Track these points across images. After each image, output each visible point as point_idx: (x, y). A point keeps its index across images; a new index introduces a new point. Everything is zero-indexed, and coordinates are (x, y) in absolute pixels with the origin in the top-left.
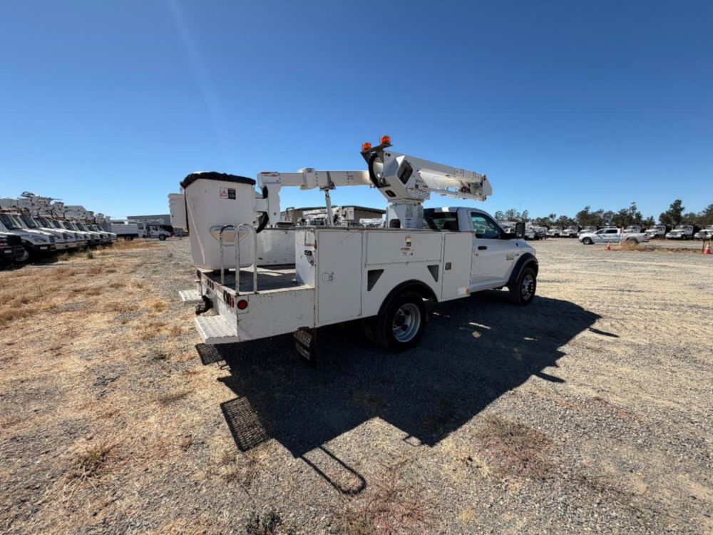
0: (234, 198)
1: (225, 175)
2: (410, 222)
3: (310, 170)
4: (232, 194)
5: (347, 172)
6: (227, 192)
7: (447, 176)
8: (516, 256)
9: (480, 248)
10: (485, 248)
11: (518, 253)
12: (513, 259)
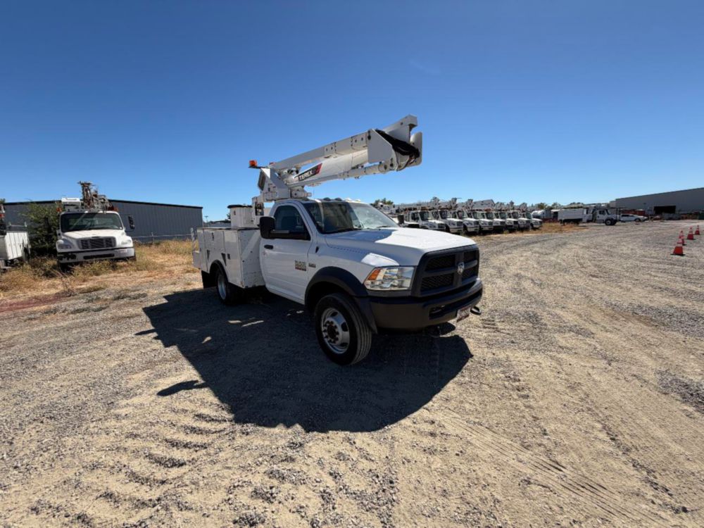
8: (309, 266)
9: (267, 247)
10: (272, 247)
11: (314, 263)
12: (306, 270)
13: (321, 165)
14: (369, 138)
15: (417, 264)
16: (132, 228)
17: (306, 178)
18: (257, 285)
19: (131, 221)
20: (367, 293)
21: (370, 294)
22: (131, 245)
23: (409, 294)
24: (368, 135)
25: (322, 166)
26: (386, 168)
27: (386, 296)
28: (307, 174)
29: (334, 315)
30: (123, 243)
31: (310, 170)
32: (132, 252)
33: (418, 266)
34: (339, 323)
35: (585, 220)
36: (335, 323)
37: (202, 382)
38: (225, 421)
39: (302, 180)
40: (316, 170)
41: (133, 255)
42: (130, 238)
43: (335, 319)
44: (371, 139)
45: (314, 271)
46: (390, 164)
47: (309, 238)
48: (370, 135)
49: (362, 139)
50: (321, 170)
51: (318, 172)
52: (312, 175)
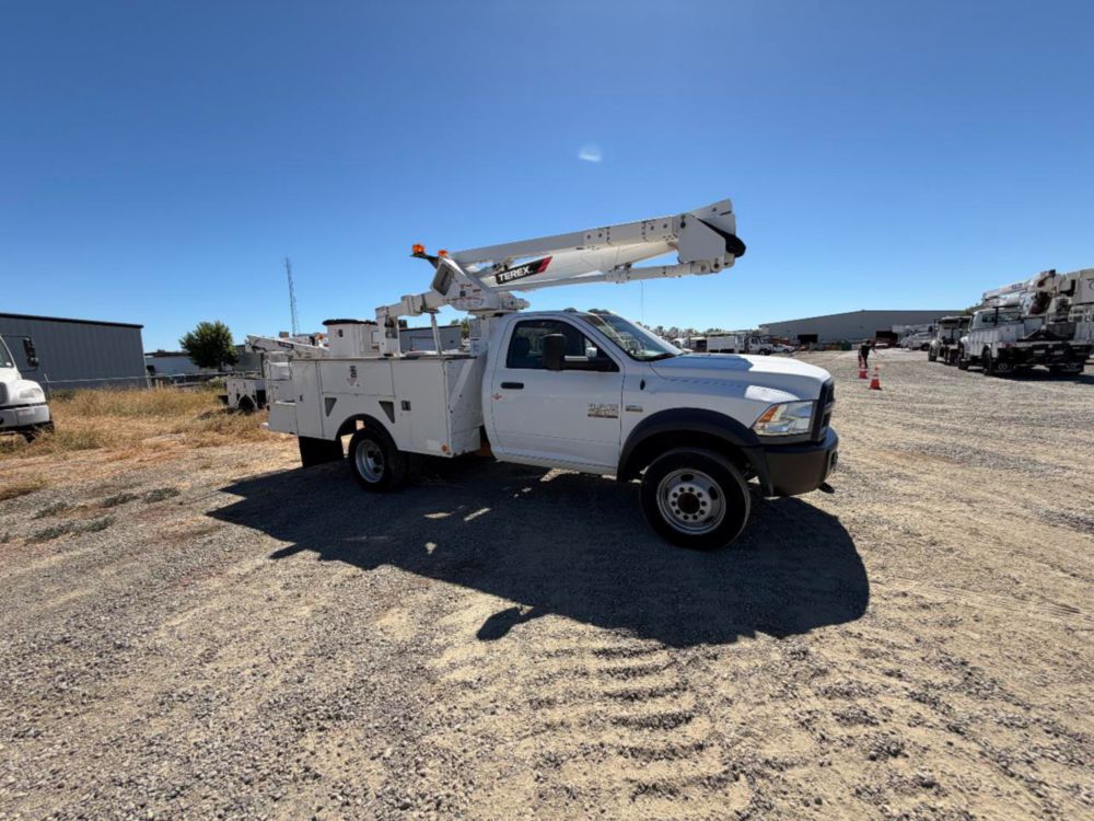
2: (477, 342)
8: (628, 410)
9: (506, 386)
10: (520, 386)
11: (638, 405)
12: (616, 417)
13: (550, 258)
14: (683, 225)
15: (817, 398)
16: (34, 364)
17: (514, 278)
18: (467, 451)
19: (29, 349)
20: (758, 441)
21: (763, 441)
22: (41, 398)
23: (808, 438)
24: (680, 221)
25: (552, 260)
26: (703, 268)
27: (787, 442)
28: (518, 272)
29: (687, 478)
30: (23, 396)
31: (525, 266)
32: (44, 414)
33: (819, 401)
34: (704, 488)
35: (737, 350)
36: (697, 490)
37: (528, 608)
38: (655, 650)
39: (505, 281)
40: (536, 267)
41: (47, 419)
42: (34, 385)
43: (694, 483)
44: (686, 228)
45: (639, 417)
46: (713, 264)
47: (615, 368)
48: (685, 221)
49: (665, 226)
50: (550, 267)
51: (543, 270)
52: (527, 275)
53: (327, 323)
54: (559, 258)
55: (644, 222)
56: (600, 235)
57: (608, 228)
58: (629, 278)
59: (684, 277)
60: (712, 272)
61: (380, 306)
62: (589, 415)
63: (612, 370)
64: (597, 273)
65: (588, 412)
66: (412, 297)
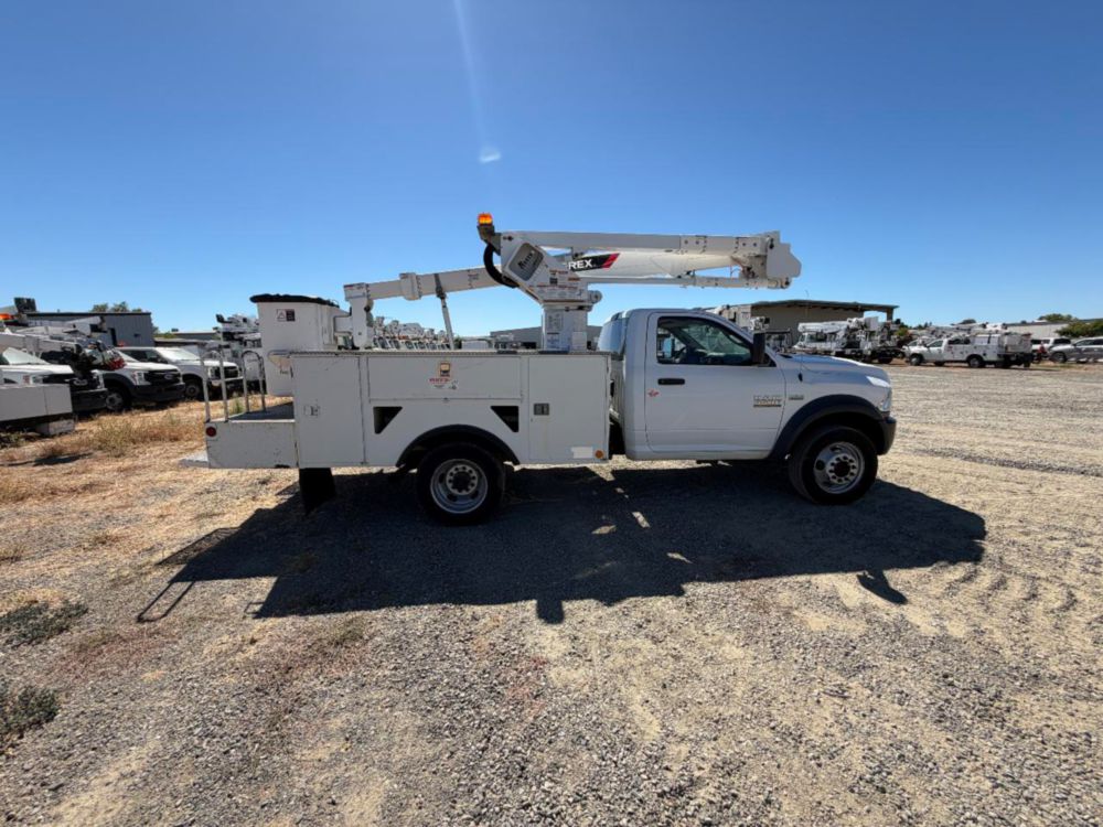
0: (294, 320)
1: (278, 295)
2: (556, 337)
3: (404, 276)
4: (290, 316)
5: (469, 271)
6: (285, 313)
7: (668, 251)
8: (792, 399)
9: (663, 382)
10: (681, 382)
11: (799, 394)
12: (779, 406)
13: (617, 255)
14: (771, 247)
17: (573, 270)
24: (769, 243)
25: (621, 256)
28: (579, 264)
31: (587, 259)
40: (600, 262)
44: (775, 248)
45: (799, 405)
46: (784, 281)
47: (773, 364)
48: (774, 243)
49: (755, 245)
50: (616, 264)
51: (609, 266)
52: (589, 268)
53: (255, 299)
54: (627, 257)
55: (738, 238)
56: (697, 243)
57: (705, 237)
58: (716, 285)
59: (760, 289)
60: (782, 287)
61: (349, 283)
62: (755, 406)
63: (770, 366)
64: (668, 276)
65: (753, 403)
66: (418, 277)
